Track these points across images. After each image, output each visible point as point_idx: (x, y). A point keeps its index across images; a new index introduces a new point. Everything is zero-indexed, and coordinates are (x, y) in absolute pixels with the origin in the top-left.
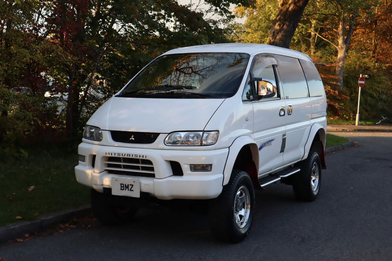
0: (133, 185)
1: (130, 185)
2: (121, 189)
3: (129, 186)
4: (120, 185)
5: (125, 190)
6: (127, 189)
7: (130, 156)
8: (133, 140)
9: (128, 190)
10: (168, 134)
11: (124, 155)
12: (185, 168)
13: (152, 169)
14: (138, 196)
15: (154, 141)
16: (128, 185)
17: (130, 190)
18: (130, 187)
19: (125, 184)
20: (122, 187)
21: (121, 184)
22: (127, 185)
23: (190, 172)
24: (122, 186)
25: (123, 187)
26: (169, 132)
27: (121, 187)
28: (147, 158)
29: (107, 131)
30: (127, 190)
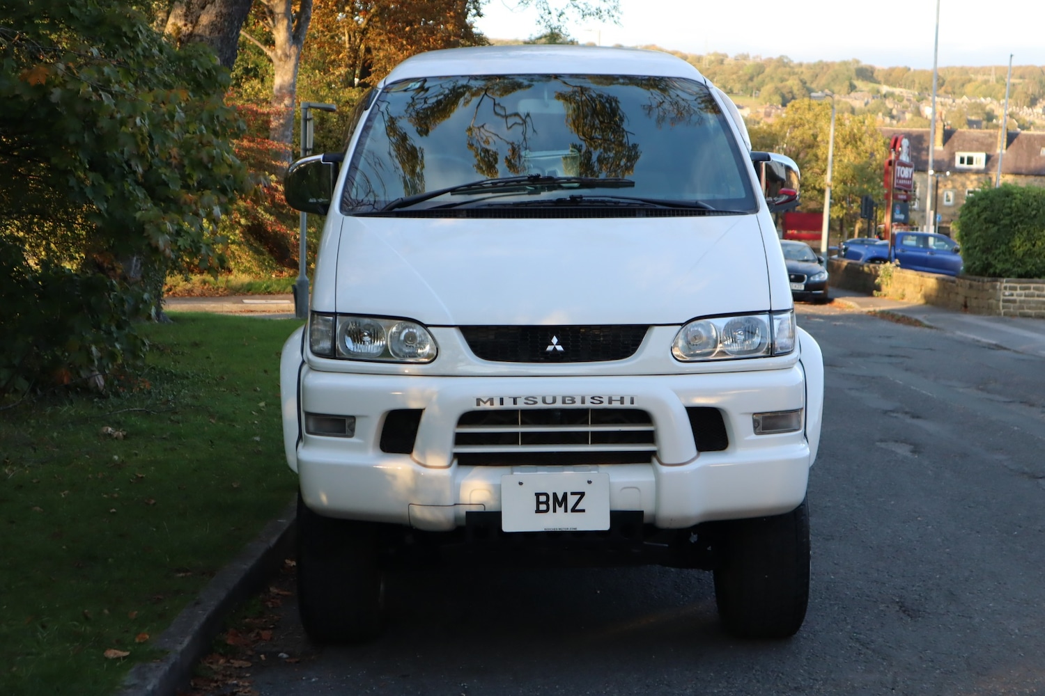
0: (582, 494)
1: (573, 494)
2: (538, 511)
3: (569, 496)
4: (535, 497)
5: (555, 511)
6: (560, 506)
7: (574, 402)
8: (561, 352)
9: (566, 511)
10: (680, 327)
11: (549, 400)
12: (740, 426)
13: (650, 437)
14: (604, 525)
15: (634, 351)
16: (565, 495)
17: (574, 510)
18: (572, 500)
19: (555, 495)
20: (542, 503)
21: (538, 495)
22: (560, 498)
23: (754, 437)
24: (543, 498)
25: (547, 503)
26: (683, 321)
27: (538, 503)
28: (636, 406)
29: (453, 329)
30: (560, 510)
